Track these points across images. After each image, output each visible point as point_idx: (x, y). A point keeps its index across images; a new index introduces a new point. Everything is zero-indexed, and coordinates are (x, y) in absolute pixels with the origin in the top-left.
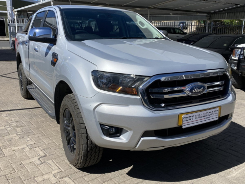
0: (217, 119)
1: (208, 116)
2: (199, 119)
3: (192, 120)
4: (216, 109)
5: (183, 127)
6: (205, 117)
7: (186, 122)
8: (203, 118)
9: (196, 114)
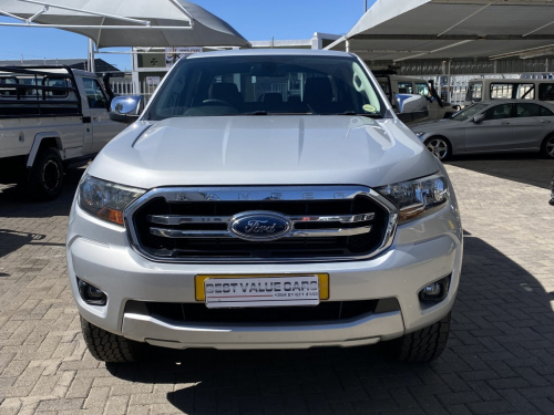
0: (317, 303)
1: (283, 292)
2: (254, 293)
3: (231, 293)
4: (309, 279)
5: (209, 306)
6: (273, 293)
7: (215, 294)
8: (266, 293)
9: (244, 281)
